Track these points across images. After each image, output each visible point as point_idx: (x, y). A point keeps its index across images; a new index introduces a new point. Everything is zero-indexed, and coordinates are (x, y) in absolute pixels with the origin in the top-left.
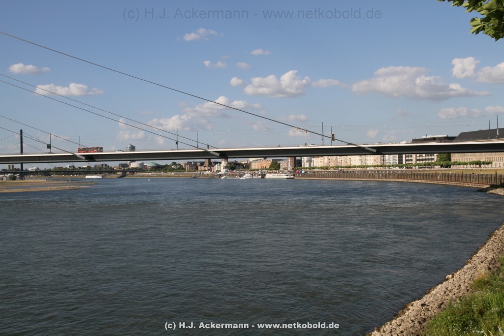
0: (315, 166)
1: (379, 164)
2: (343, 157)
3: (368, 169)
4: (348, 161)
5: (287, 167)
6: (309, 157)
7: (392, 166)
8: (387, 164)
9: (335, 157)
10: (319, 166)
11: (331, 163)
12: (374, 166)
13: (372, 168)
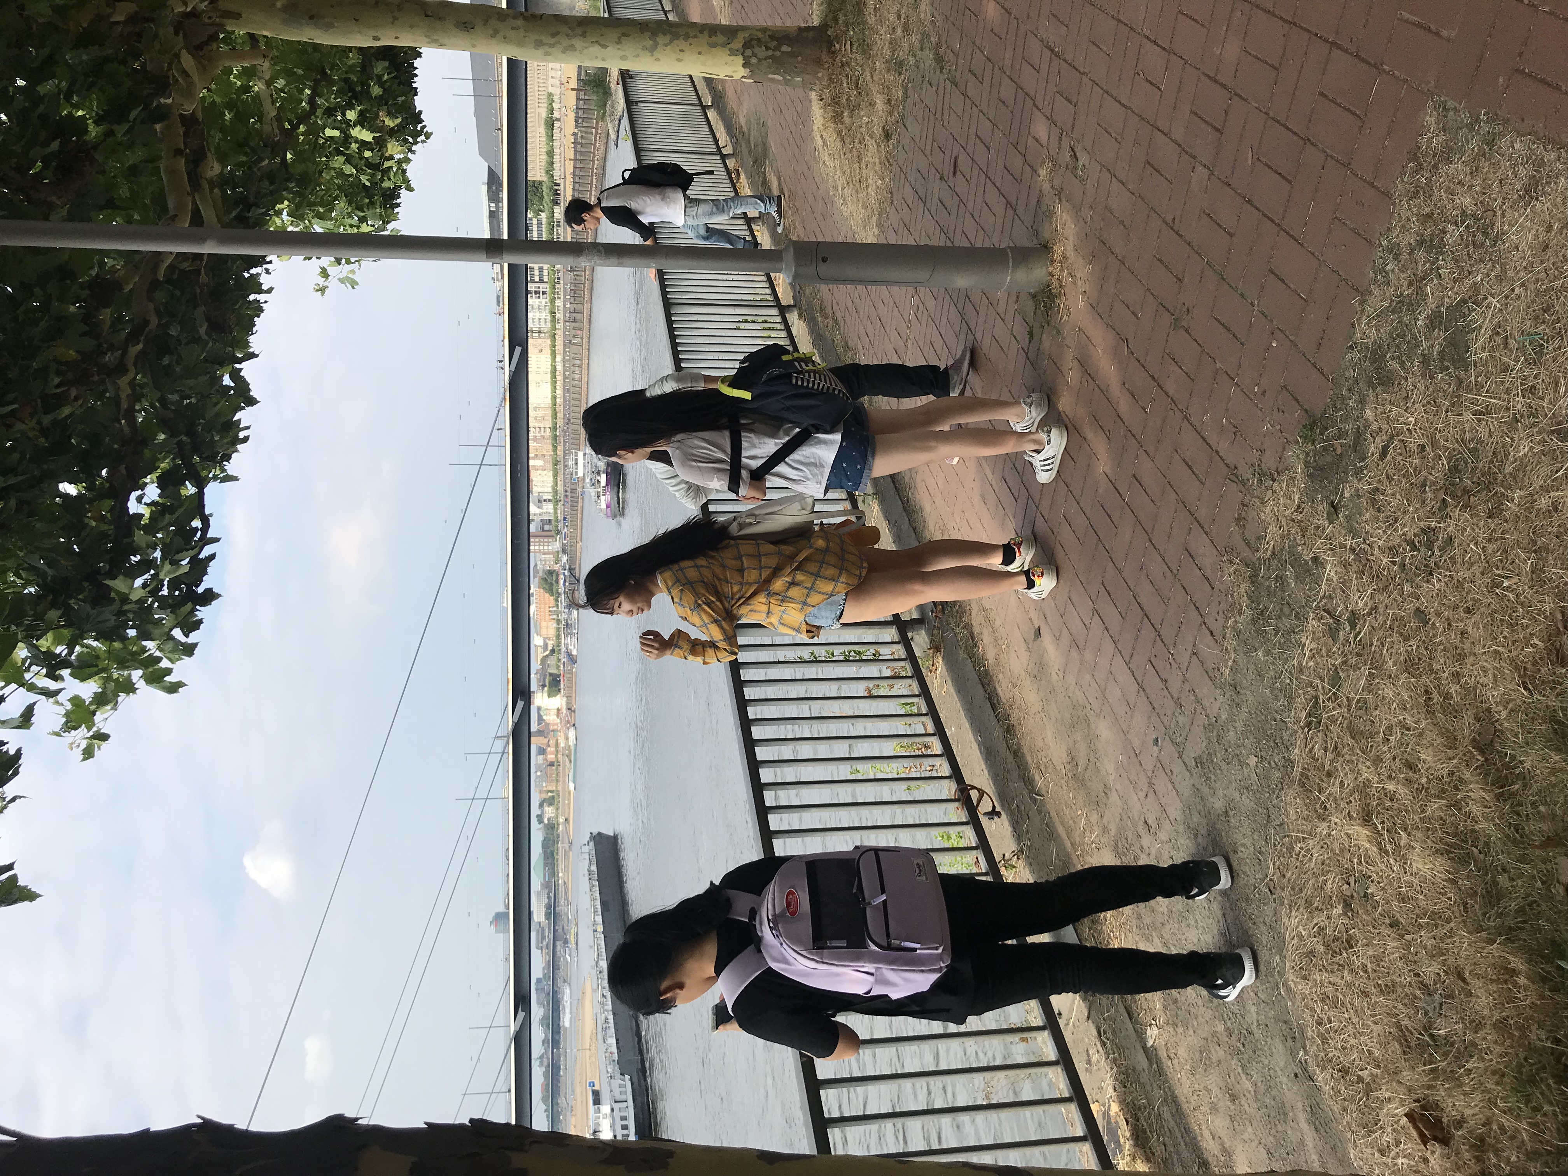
0: (550, 490)
1: (549, 342)
2: (531, 425)
3: (559, 368)
4: (540, 413)
5: (553, 553)
6: (531, 504)
7: (553, 313)
8: (549, 325)
9: (531, 443)
10: (551, 479)
11: (545, 452)
12: (554, 354)
13: (559, 358)
